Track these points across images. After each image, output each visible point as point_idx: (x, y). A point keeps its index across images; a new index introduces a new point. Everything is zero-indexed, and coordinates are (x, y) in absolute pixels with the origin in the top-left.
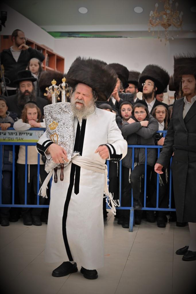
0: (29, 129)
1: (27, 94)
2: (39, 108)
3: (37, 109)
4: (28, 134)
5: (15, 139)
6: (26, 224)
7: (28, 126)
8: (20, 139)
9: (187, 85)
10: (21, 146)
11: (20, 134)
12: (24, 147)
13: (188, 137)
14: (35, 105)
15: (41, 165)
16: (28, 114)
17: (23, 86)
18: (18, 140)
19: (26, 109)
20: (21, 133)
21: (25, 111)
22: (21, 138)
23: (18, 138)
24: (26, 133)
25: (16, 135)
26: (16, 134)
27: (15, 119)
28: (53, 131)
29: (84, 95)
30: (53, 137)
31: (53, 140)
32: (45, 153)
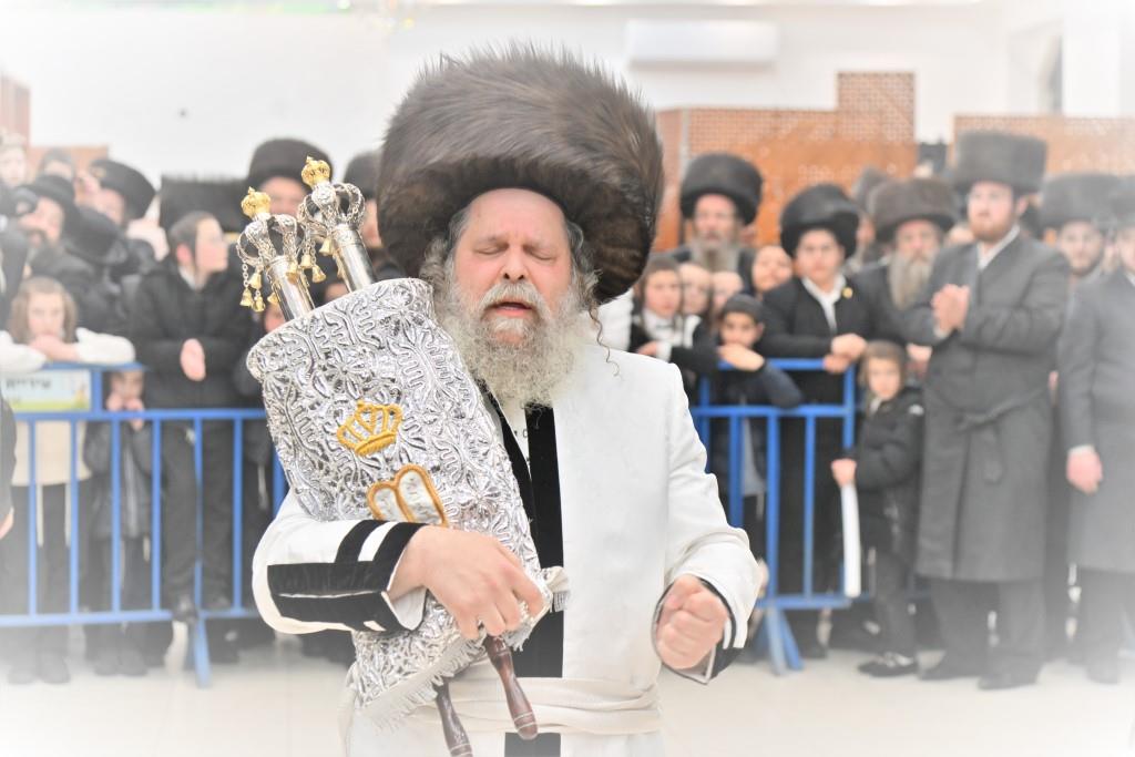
4: (35, 383)
19: (27, 297)
28: (381, 459)
29: (529, 249)
30: (386, 496)
31: (396, 509)
32: (388, 593)
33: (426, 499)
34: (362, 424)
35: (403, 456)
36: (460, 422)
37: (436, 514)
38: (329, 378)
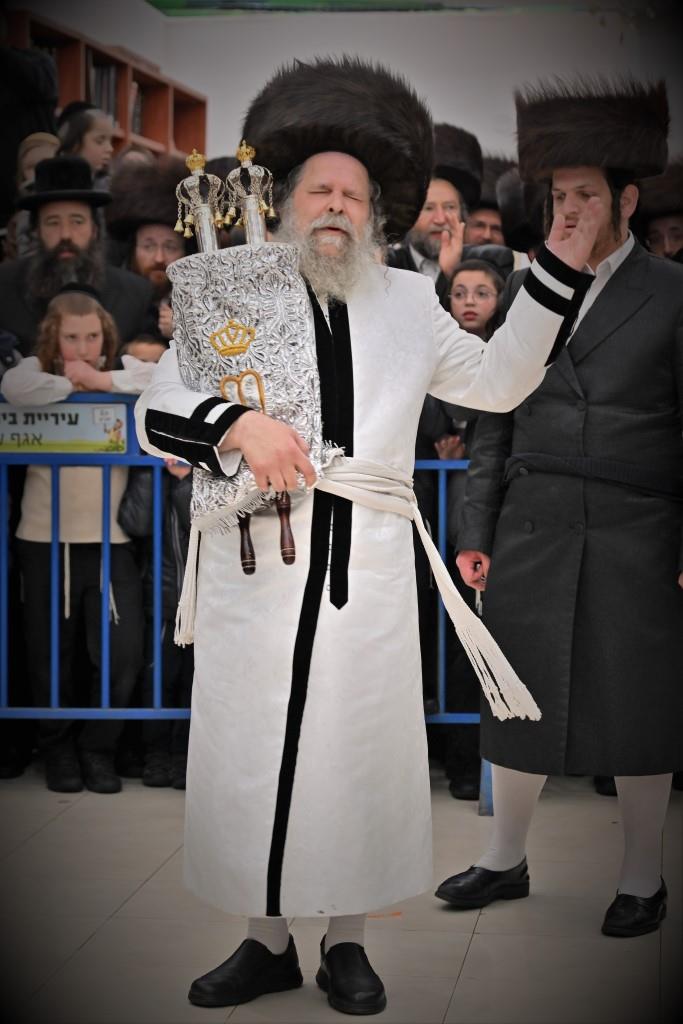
0: (63, 398)
1: (66, 255)
2: (108, 315)
3: (102, 318)
4: (60, 418)
5: (7, 438)
6: (57, 785)
7: (63, 385)
8: (27, 440)
9: (576, 210)
10: (32, 469)
11: (30, 419)
12: (46, 474)
13: (586, 421)
14: (95, 303)
15: (114, 547)
16: (67, 337)
17: (53, 220)
18: (19, 445)
19: (58, 319)
20: (33, 415)
21: (54, 328)
22: (31, 438)
23: (18, 435)
24: (53, 415)
25: (11, 423)
26: (10, 419)
27: (9, 359)
28: (234, 362)
29: (346, 194)
30: (233, 386)
31: (237, 397)
32: (218, 448)
33: (256, 395)
34: (228, 335)
35: (248, 363)
36: (292, 348)
37: (260, 406)
38: (214, 299)
